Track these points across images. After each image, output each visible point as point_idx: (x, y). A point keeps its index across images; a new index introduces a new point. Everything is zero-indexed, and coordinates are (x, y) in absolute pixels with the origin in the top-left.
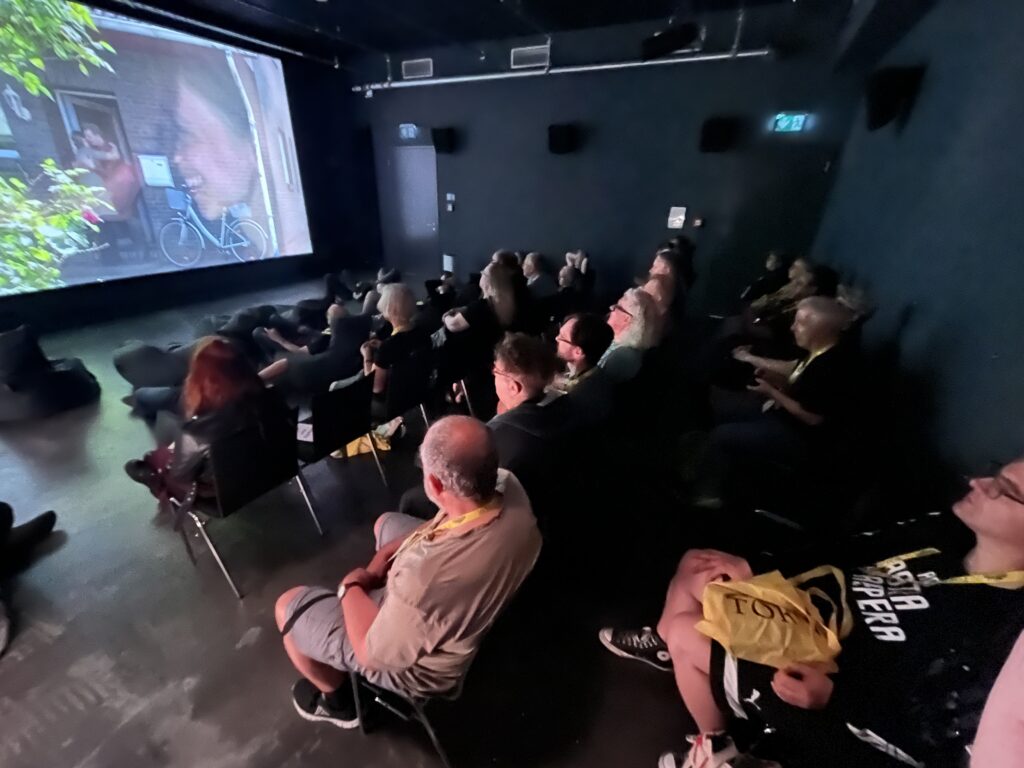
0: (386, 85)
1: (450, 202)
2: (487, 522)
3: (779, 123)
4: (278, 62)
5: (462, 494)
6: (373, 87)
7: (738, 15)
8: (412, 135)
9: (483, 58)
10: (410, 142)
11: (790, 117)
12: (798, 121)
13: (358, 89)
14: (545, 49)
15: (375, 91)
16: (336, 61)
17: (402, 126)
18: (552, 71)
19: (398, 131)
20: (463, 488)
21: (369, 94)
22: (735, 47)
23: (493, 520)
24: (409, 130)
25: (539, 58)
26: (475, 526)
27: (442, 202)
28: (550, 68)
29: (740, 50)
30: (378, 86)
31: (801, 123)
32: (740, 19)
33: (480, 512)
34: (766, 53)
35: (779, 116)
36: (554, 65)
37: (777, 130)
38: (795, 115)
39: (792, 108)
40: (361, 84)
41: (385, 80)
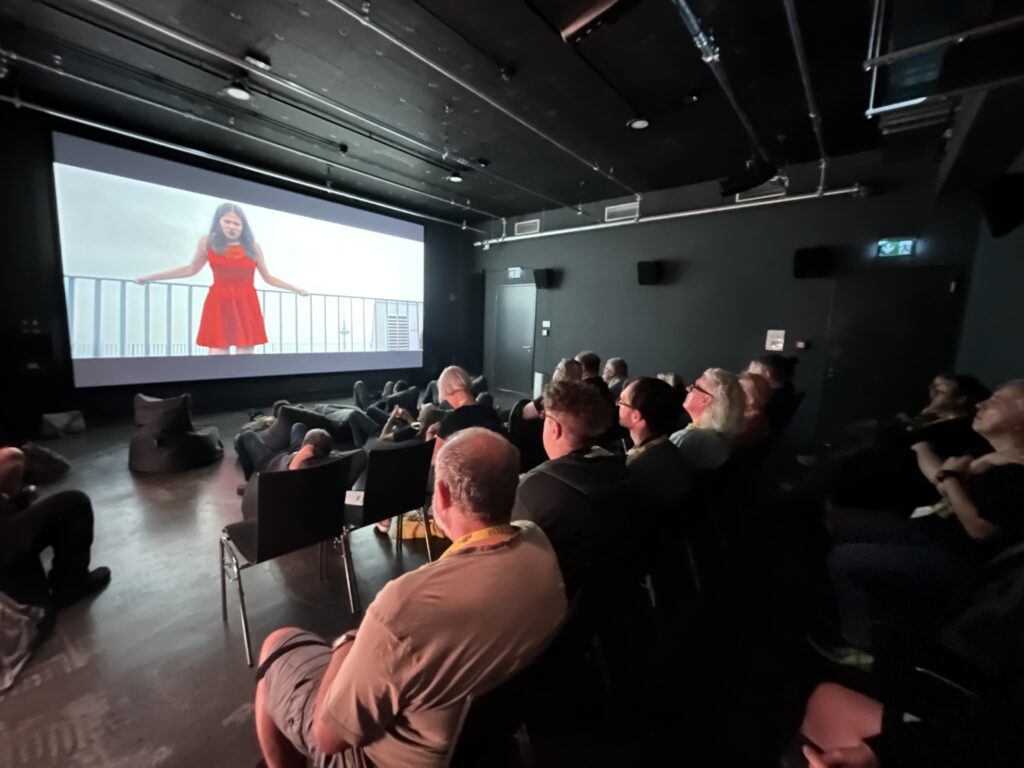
0: (500, 240)
1: (545, 328)
2: (493, 543)
3: (884, 249)
4: (421, 229)
5: (469, 508)
6: (491, 242)
7: (821, 164)
8: (518, 275)
9: (580, 213)
10: (516, 281)
11: (896, 243)
12: (905, 247)
13: (479, 244)
14: (635, 205)
15: (491, 245)
16: (464, 223)
17: (510, 269)
18: (642, 220)
19: (508, 273)
20: (470, 499)
21: (487, 247)
22: (821, 188)
23: (502, 544)
24: (515, 272)
25: (631, 212)
26: (478, 546)
27: (538, 327)
28: (639, 218)
29: (825, 190)
30: (494, 241)
31: (909, 248)
32: (823, 166)
33: (490, 533)
34: (855, 190)
35: (881, 243)
36: (643, 215)
37: (881, 255)
38: (899, 240)
39: (895, 234)
40: (481, 241)
41: (499, 236)
